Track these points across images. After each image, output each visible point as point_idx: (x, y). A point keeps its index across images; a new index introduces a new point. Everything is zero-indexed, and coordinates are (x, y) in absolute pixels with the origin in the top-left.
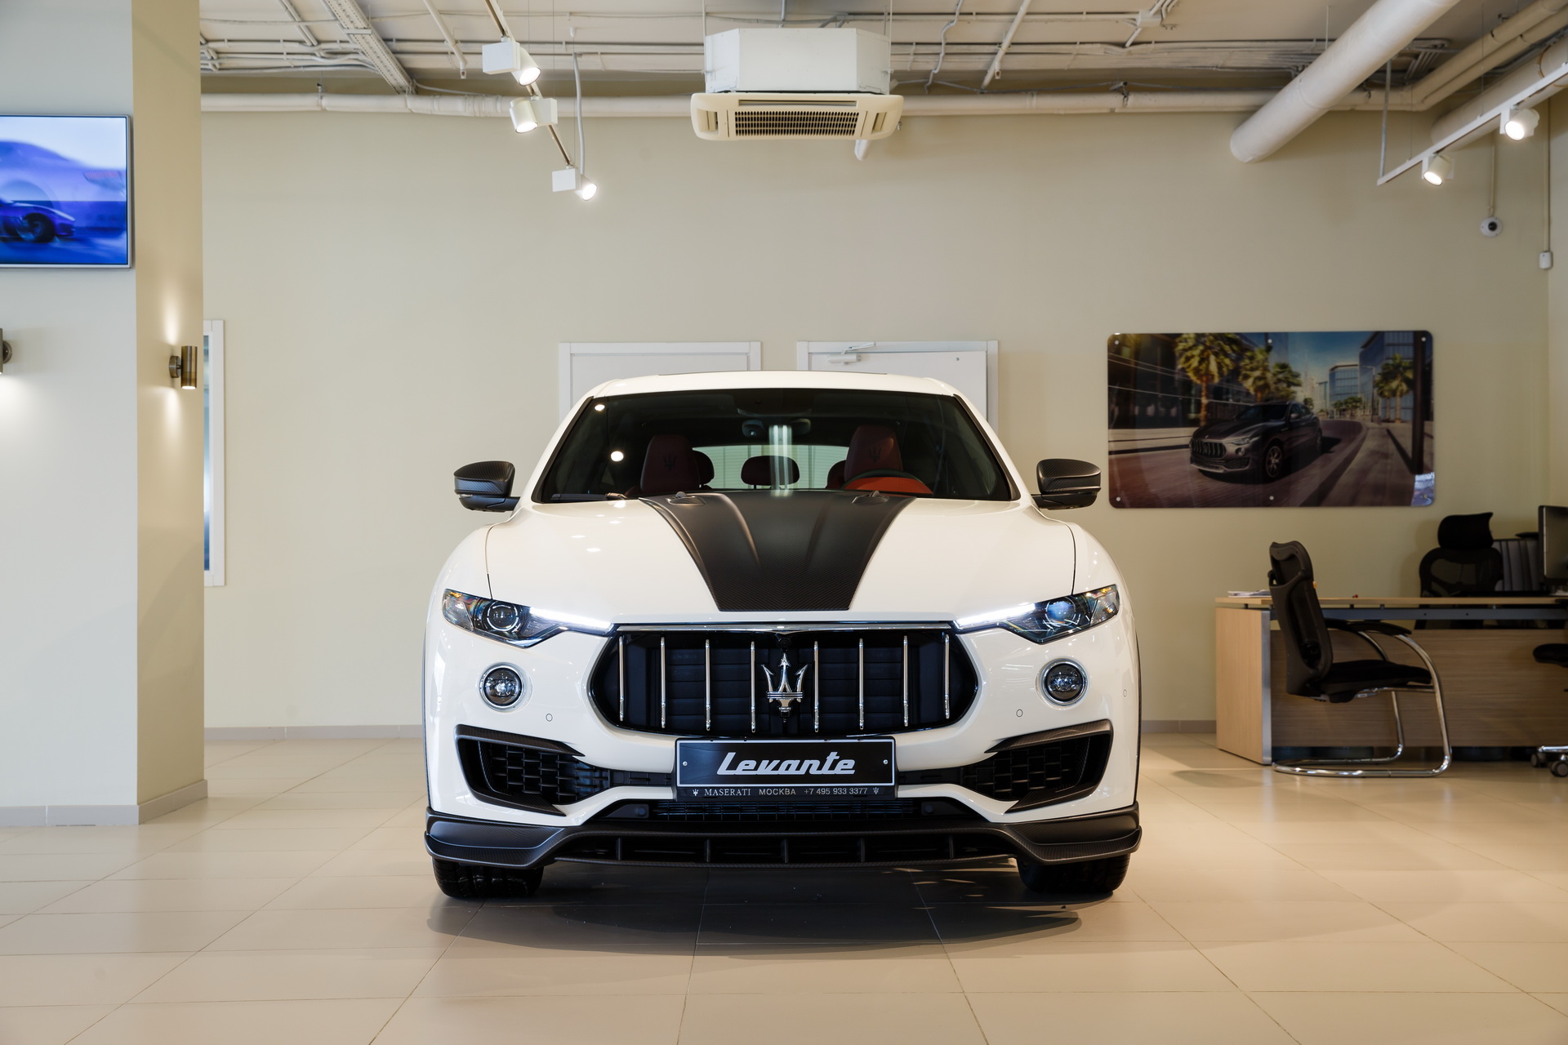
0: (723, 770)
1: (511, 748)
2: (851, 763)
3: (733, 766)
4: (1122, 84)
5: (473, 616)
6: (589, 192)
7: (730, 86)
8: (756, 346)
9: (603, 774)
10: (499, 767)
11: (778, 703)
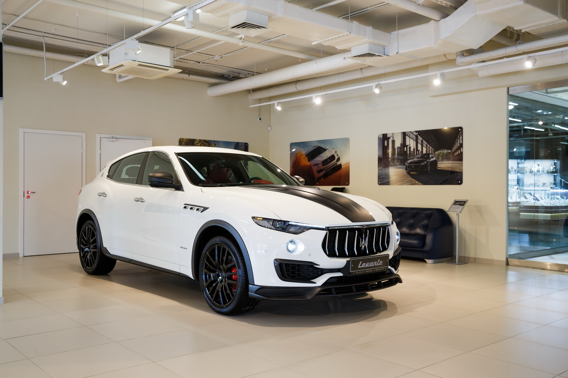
0: (359, 267)
1: (292, 264)
2: (382, 261)
3: (361, 265)
4: (188, 72)
5: (272, 225)
6: (65, 83)
7: (135, 59)
8: (84, 134)
9: (319, 270)
10: (287, 271)
11: (362, 247)
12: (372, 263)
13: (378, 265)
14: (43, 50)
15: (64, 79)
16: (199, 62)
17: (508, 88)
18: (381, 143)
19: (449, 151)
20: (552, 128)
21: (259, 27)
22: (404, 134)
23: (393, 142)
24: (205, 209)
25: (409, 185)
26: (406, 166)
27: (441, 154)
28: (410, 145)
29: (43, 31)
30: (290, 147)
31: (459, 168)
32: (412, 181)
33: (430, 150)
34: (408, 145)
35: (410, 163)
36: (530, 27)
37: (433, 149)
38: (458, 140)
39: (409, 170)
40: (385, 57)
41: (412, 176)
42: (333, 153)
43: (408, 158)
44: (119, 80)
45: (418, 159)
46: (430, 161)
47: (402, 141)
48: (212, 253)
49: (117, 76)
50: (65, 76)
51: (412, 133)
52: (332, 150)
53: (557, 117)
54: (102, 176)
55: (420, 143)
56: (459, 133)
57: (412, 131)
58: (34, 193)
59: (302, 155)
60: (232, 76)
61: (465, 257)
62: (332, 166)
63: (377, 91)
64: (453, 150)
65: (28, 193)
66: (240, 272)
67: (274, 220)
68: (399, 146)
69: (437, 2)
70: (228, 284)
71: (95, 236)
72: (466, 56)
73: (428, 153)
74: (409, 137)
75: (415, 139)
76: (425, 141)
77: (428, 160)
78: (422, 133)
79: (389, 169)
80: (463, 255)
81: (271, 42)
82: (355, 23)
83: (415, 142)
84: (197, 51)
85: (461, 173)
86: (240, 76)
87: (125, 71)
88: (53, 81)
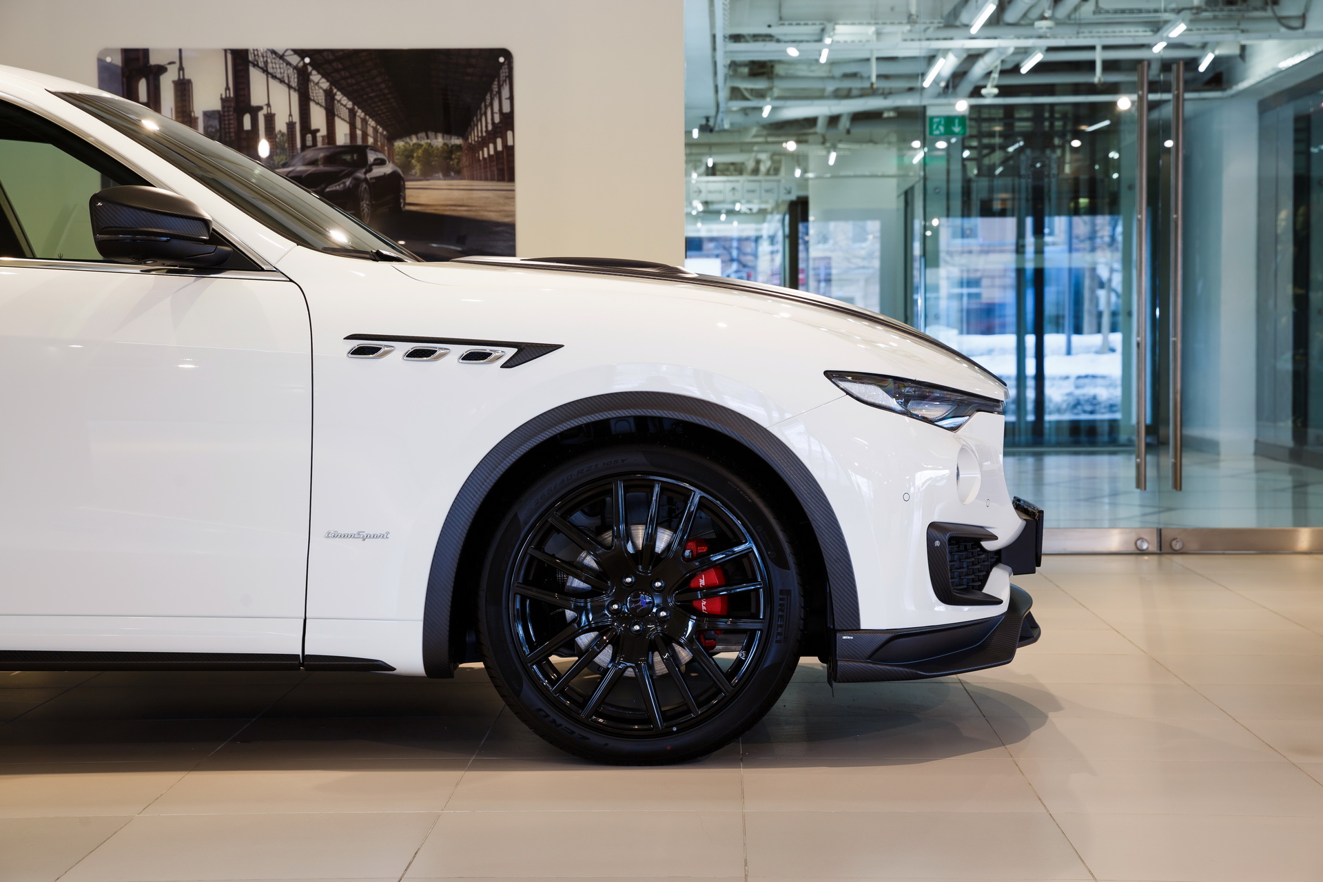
18: (118, 87)
19: (457, 141)
22: (240, 61)
23: (183, 89)
27: (420, 151)
28: (268, 105)
31: (501, 208)
33: (370, 131)
34: (260, 108)
37: (384, 128)
38: (492, 99)
45: (311, 169)
46: (368, 176)
47: (227, 88)
51: (282, 57)
55: (321, 97)
56: (498, 75)
57: (280, 47)
64: (474, 137)
68: (216, 105)
73: (359, 142)
74: (265, 71)
75: (294, 83)
76: (344, 94)
77: (360, 174)
78: (329, 62)
83: (295, 97)
85: (509, 229)
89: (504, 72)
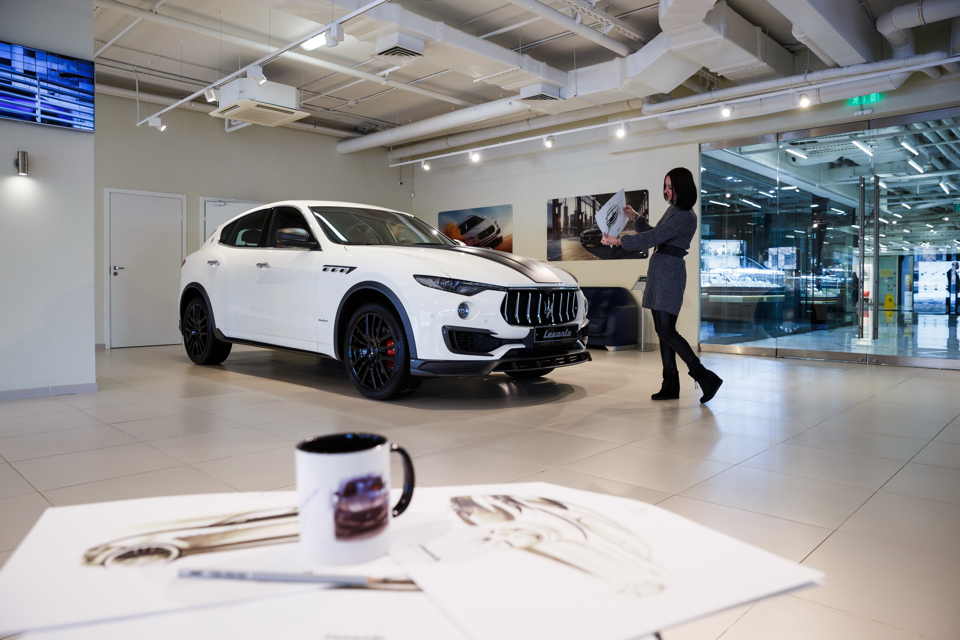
0: (545, 337)
1: (465, 333)
2: (570, 332)
3: (547, 335)
5: (440, 285)
6: (163, 128)
7: (253, 98)
8: (185, 196)
9: (497, 341)
10: (458, 340)
11: (546, 314)
12: (560, 333)
13: (565, 335)
14: (135, 90)
15: (163, 124)
16: (328, 110)
17: (700, 145)
18: (551, 210)
20: (739, 203)
21: (413, 54)
22: (579, 200)
23: (566, 208)
24: (352, 269)
25: (586, 260)
26: (582, 238)
28: (585, 212)
29: (136, 64)
30: (439, 217)
32: (588, 256)
34: (583, 213)
35: (587, 234)
36: (727, 70)
38: (643, 205)
39: (585, 242)
40: (561, 100)
41: (588, 249)
42: (492, 223)
43: (584, 228)
44: (228, 130)
45: (596, 229)
47: (576, 208)
48: (362, 325)
49: (227, 123)
50: (164, 119)
51: (589, 198)
52: (490, 219)
53: (746, 189)
54: (212, 241)
55: (598, 209)
56: (644, 198)
57: (587, 195)
58: (123, 268)
59: (453, 227)
60: (367, 128)
61: (651, 344)
62: (491, 240)
63: (548, 144)
65: (115, 269)
66: (400, 344)
67: (442, 279)
68: (574, 213)
69: (624, 34)
70: (383, 361)
71: (204, 316)
72: (654, 103)
74: (585, 202)
75: (592, 205)
78: (600, 198)
79: (561, 241)
80: (649, 342)
81: (420, 83)
82: (527, 57)
83: (592, 208)
84: (327, 94)
86: (378, 129)
87: (240, 115)
88: (150, 125)
89: (646, 196)
